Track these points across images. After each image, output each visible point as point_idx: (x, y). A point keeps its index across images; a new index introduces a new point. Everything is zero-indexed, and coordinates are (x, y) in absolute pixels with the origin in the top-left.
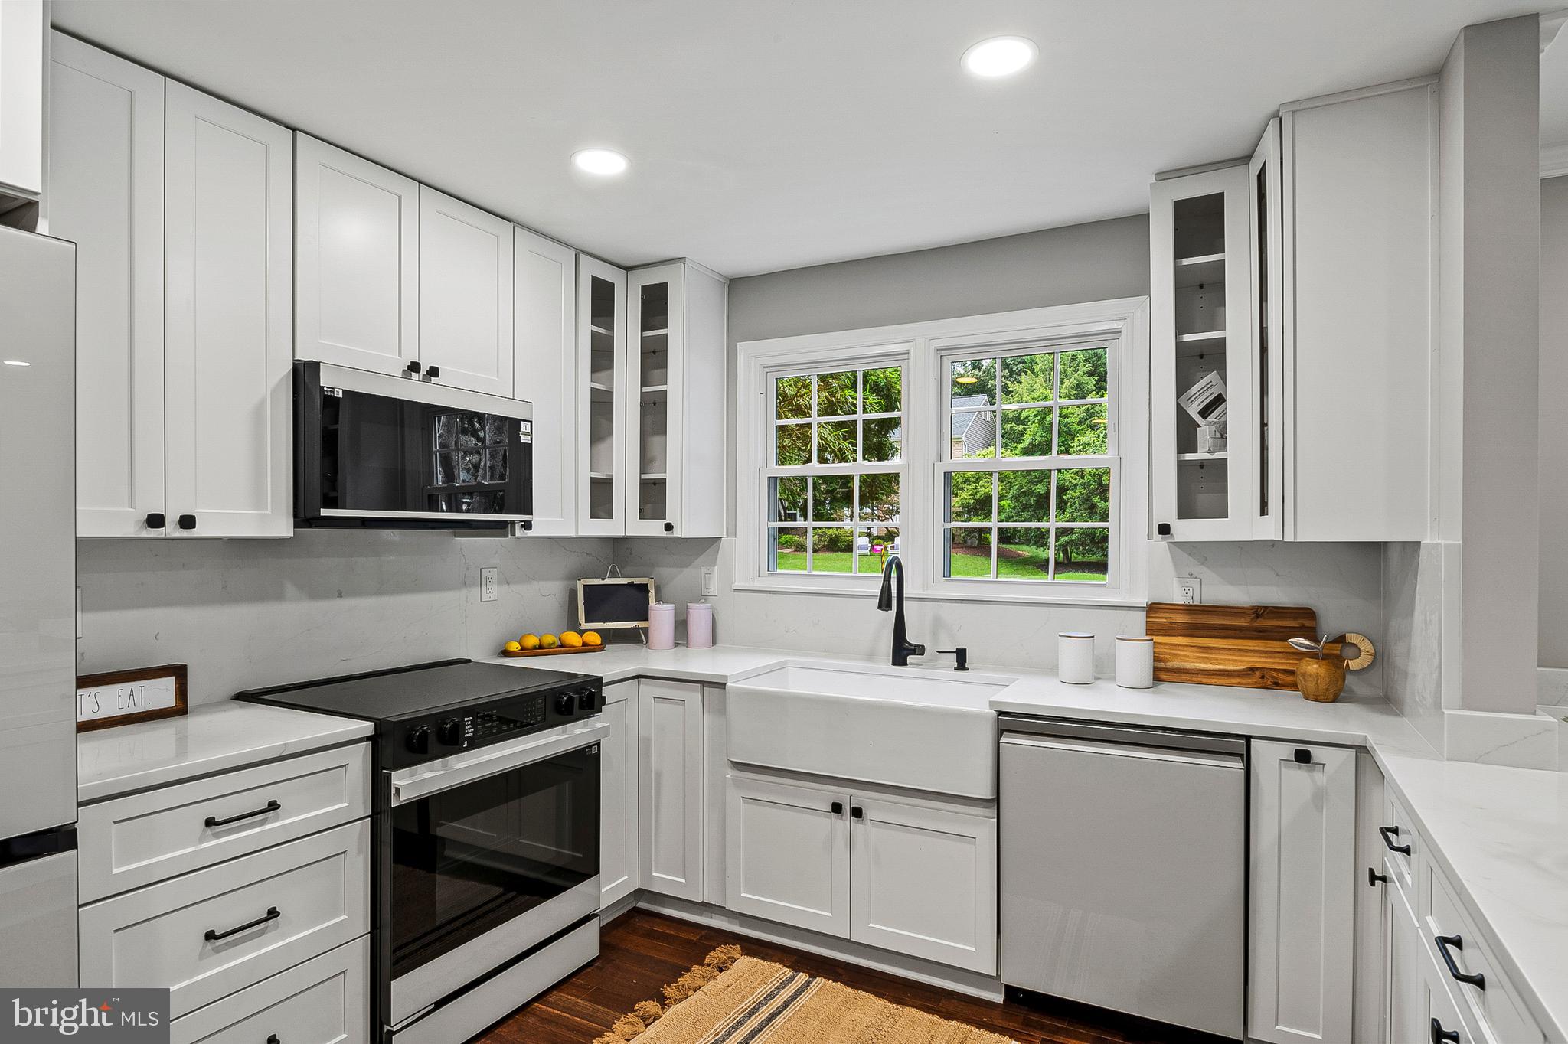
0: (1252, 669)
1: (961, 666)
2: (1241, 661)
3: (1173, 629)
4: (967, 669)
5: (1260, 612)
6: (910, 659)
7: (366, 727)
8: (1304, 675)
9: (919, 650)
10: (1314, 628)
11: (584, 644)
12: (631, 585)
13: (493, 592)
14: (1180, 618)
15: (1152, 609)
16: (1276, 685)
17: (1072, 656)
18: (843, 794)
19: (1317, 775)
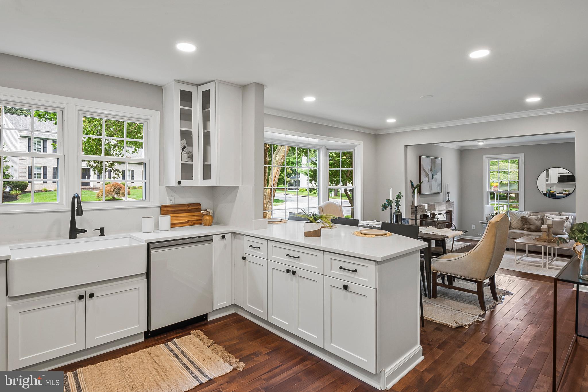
0: (189, 221)
1: (103, 234)
2: (186, 219)
3: (169, 212)
4: (105, 235)
5: (189, 205)
8: (206, 220)
9: (83, 231)
10: (201, 208)
14: (170, 209)
15: (162, 207)
16: (194, 224)
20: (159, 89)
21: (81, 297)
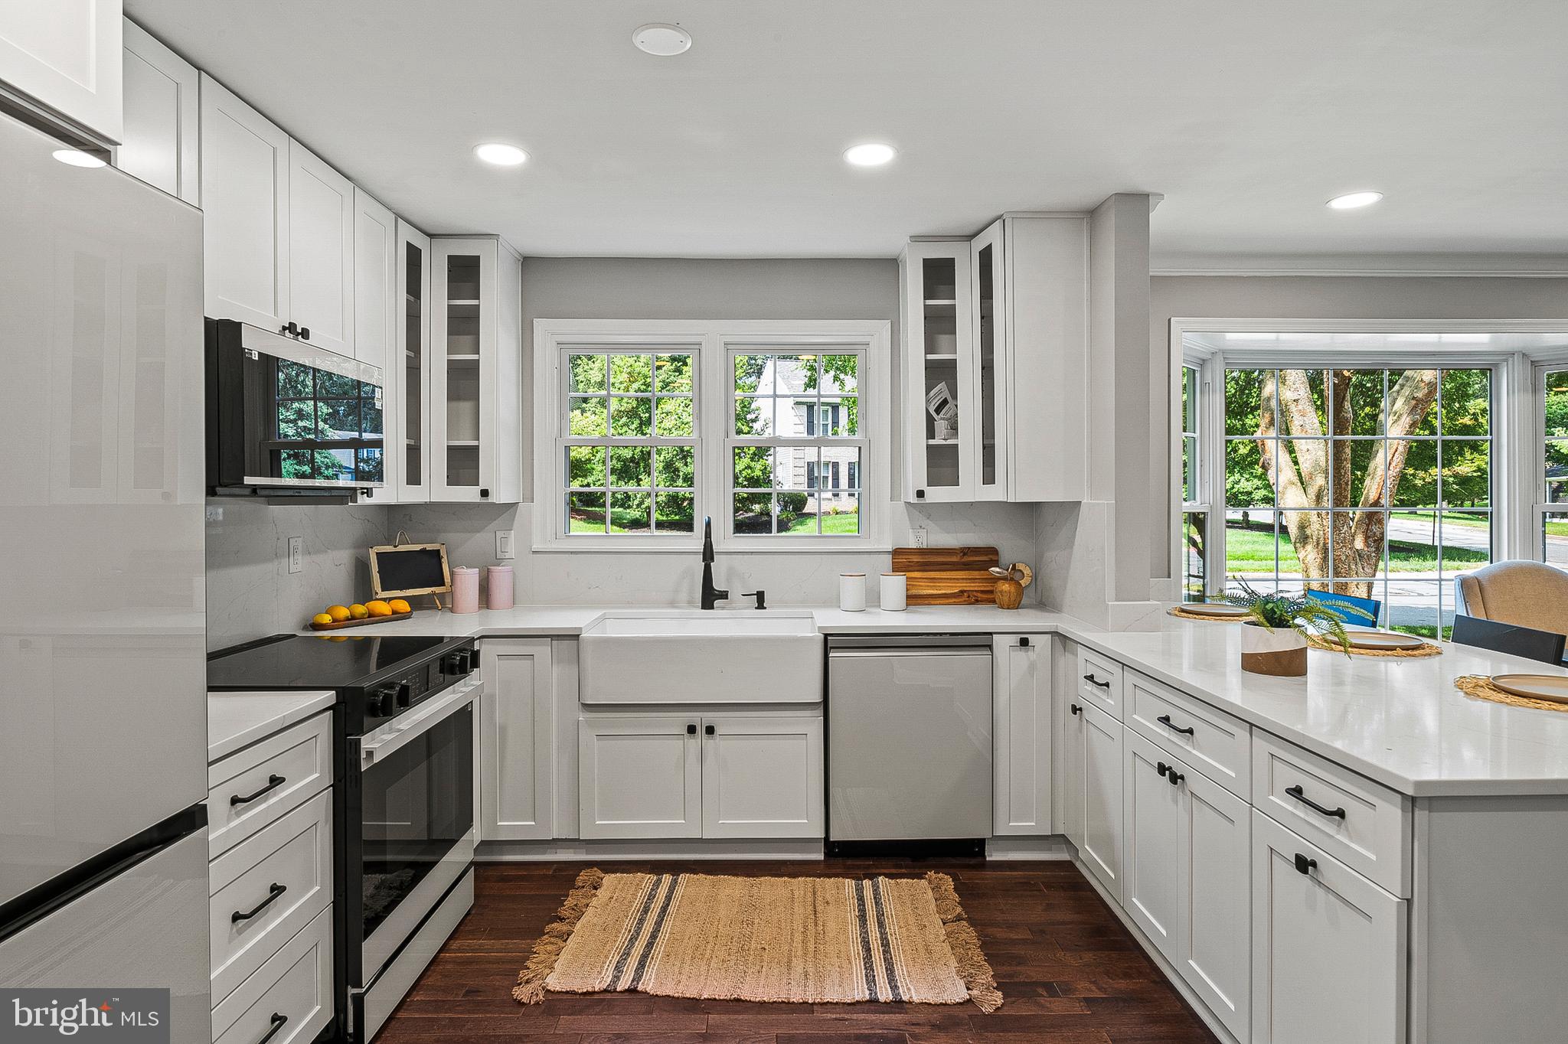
0: (962, 592)
1: (761, 605)
2: (956, 587)
3: (911, 566)
4: (765, 608)
5: (966, 551)
6: (717, 603)
7: (328, 697)
8: (1001, 592)
9: (724, 595)
10: (998, 561)
11: (394, 612)
12: (423, 551)
13: (299, 563)
14: (916, 559)
15: (897, 553)
16: (977, 602)
17: (852, 590)
18: (694, 717)
19: (1030, 653)
20: (891, 265)
21: (692, 730)
